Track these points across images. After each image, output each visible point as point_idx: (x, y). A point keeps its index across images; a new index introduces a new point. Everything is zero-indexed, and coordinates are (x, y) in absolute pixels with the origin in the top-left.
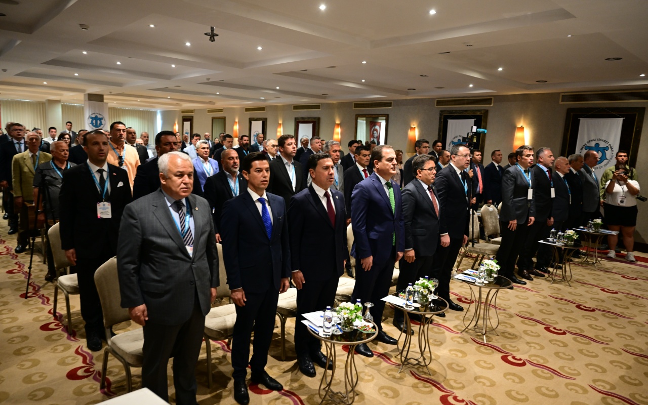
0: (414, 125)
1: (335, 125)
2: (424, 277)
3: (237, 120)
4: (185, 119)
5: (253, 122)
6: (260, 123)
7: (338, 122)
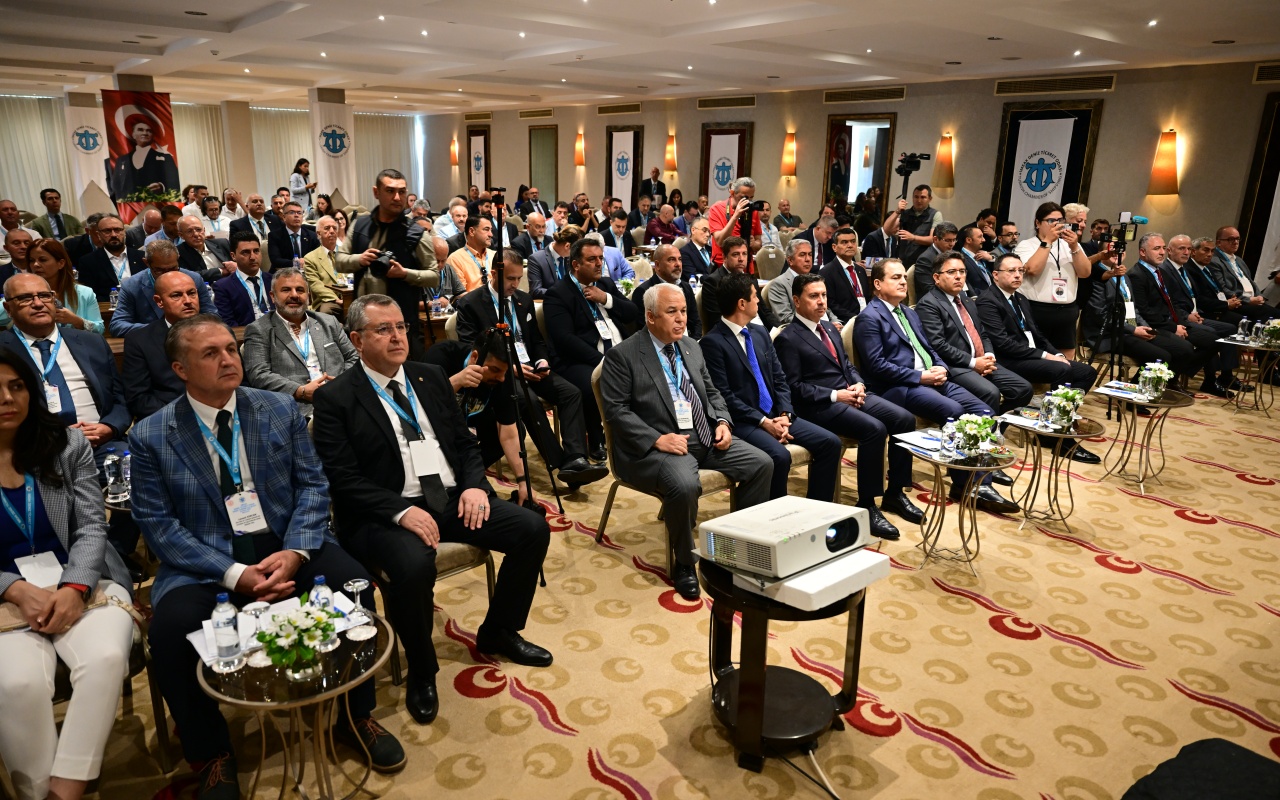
0: (949, 132)
1: (784, 136)
2: (1063, 384)
3: (581, 132)
4: (473, 131)
5: (616, 135)
6: (630, 135)
7: (791, 130)
